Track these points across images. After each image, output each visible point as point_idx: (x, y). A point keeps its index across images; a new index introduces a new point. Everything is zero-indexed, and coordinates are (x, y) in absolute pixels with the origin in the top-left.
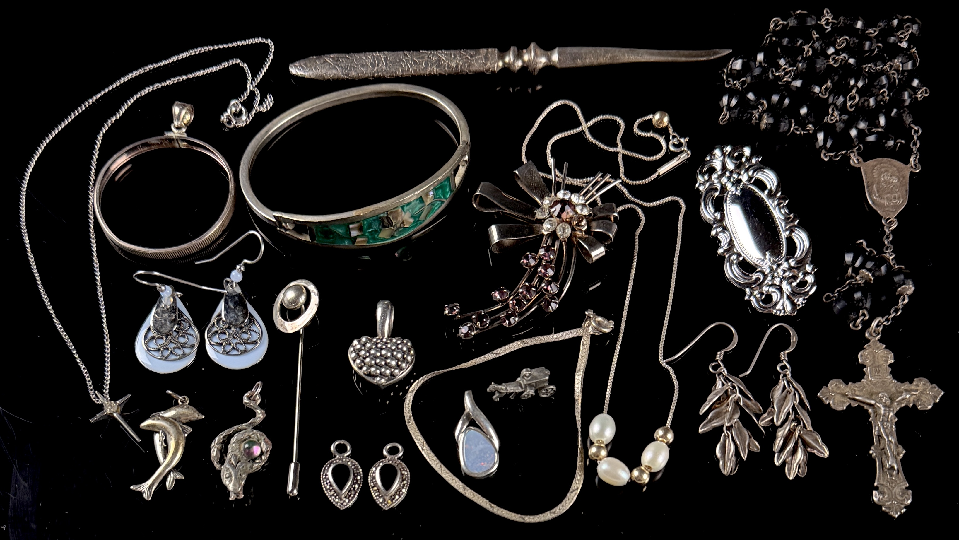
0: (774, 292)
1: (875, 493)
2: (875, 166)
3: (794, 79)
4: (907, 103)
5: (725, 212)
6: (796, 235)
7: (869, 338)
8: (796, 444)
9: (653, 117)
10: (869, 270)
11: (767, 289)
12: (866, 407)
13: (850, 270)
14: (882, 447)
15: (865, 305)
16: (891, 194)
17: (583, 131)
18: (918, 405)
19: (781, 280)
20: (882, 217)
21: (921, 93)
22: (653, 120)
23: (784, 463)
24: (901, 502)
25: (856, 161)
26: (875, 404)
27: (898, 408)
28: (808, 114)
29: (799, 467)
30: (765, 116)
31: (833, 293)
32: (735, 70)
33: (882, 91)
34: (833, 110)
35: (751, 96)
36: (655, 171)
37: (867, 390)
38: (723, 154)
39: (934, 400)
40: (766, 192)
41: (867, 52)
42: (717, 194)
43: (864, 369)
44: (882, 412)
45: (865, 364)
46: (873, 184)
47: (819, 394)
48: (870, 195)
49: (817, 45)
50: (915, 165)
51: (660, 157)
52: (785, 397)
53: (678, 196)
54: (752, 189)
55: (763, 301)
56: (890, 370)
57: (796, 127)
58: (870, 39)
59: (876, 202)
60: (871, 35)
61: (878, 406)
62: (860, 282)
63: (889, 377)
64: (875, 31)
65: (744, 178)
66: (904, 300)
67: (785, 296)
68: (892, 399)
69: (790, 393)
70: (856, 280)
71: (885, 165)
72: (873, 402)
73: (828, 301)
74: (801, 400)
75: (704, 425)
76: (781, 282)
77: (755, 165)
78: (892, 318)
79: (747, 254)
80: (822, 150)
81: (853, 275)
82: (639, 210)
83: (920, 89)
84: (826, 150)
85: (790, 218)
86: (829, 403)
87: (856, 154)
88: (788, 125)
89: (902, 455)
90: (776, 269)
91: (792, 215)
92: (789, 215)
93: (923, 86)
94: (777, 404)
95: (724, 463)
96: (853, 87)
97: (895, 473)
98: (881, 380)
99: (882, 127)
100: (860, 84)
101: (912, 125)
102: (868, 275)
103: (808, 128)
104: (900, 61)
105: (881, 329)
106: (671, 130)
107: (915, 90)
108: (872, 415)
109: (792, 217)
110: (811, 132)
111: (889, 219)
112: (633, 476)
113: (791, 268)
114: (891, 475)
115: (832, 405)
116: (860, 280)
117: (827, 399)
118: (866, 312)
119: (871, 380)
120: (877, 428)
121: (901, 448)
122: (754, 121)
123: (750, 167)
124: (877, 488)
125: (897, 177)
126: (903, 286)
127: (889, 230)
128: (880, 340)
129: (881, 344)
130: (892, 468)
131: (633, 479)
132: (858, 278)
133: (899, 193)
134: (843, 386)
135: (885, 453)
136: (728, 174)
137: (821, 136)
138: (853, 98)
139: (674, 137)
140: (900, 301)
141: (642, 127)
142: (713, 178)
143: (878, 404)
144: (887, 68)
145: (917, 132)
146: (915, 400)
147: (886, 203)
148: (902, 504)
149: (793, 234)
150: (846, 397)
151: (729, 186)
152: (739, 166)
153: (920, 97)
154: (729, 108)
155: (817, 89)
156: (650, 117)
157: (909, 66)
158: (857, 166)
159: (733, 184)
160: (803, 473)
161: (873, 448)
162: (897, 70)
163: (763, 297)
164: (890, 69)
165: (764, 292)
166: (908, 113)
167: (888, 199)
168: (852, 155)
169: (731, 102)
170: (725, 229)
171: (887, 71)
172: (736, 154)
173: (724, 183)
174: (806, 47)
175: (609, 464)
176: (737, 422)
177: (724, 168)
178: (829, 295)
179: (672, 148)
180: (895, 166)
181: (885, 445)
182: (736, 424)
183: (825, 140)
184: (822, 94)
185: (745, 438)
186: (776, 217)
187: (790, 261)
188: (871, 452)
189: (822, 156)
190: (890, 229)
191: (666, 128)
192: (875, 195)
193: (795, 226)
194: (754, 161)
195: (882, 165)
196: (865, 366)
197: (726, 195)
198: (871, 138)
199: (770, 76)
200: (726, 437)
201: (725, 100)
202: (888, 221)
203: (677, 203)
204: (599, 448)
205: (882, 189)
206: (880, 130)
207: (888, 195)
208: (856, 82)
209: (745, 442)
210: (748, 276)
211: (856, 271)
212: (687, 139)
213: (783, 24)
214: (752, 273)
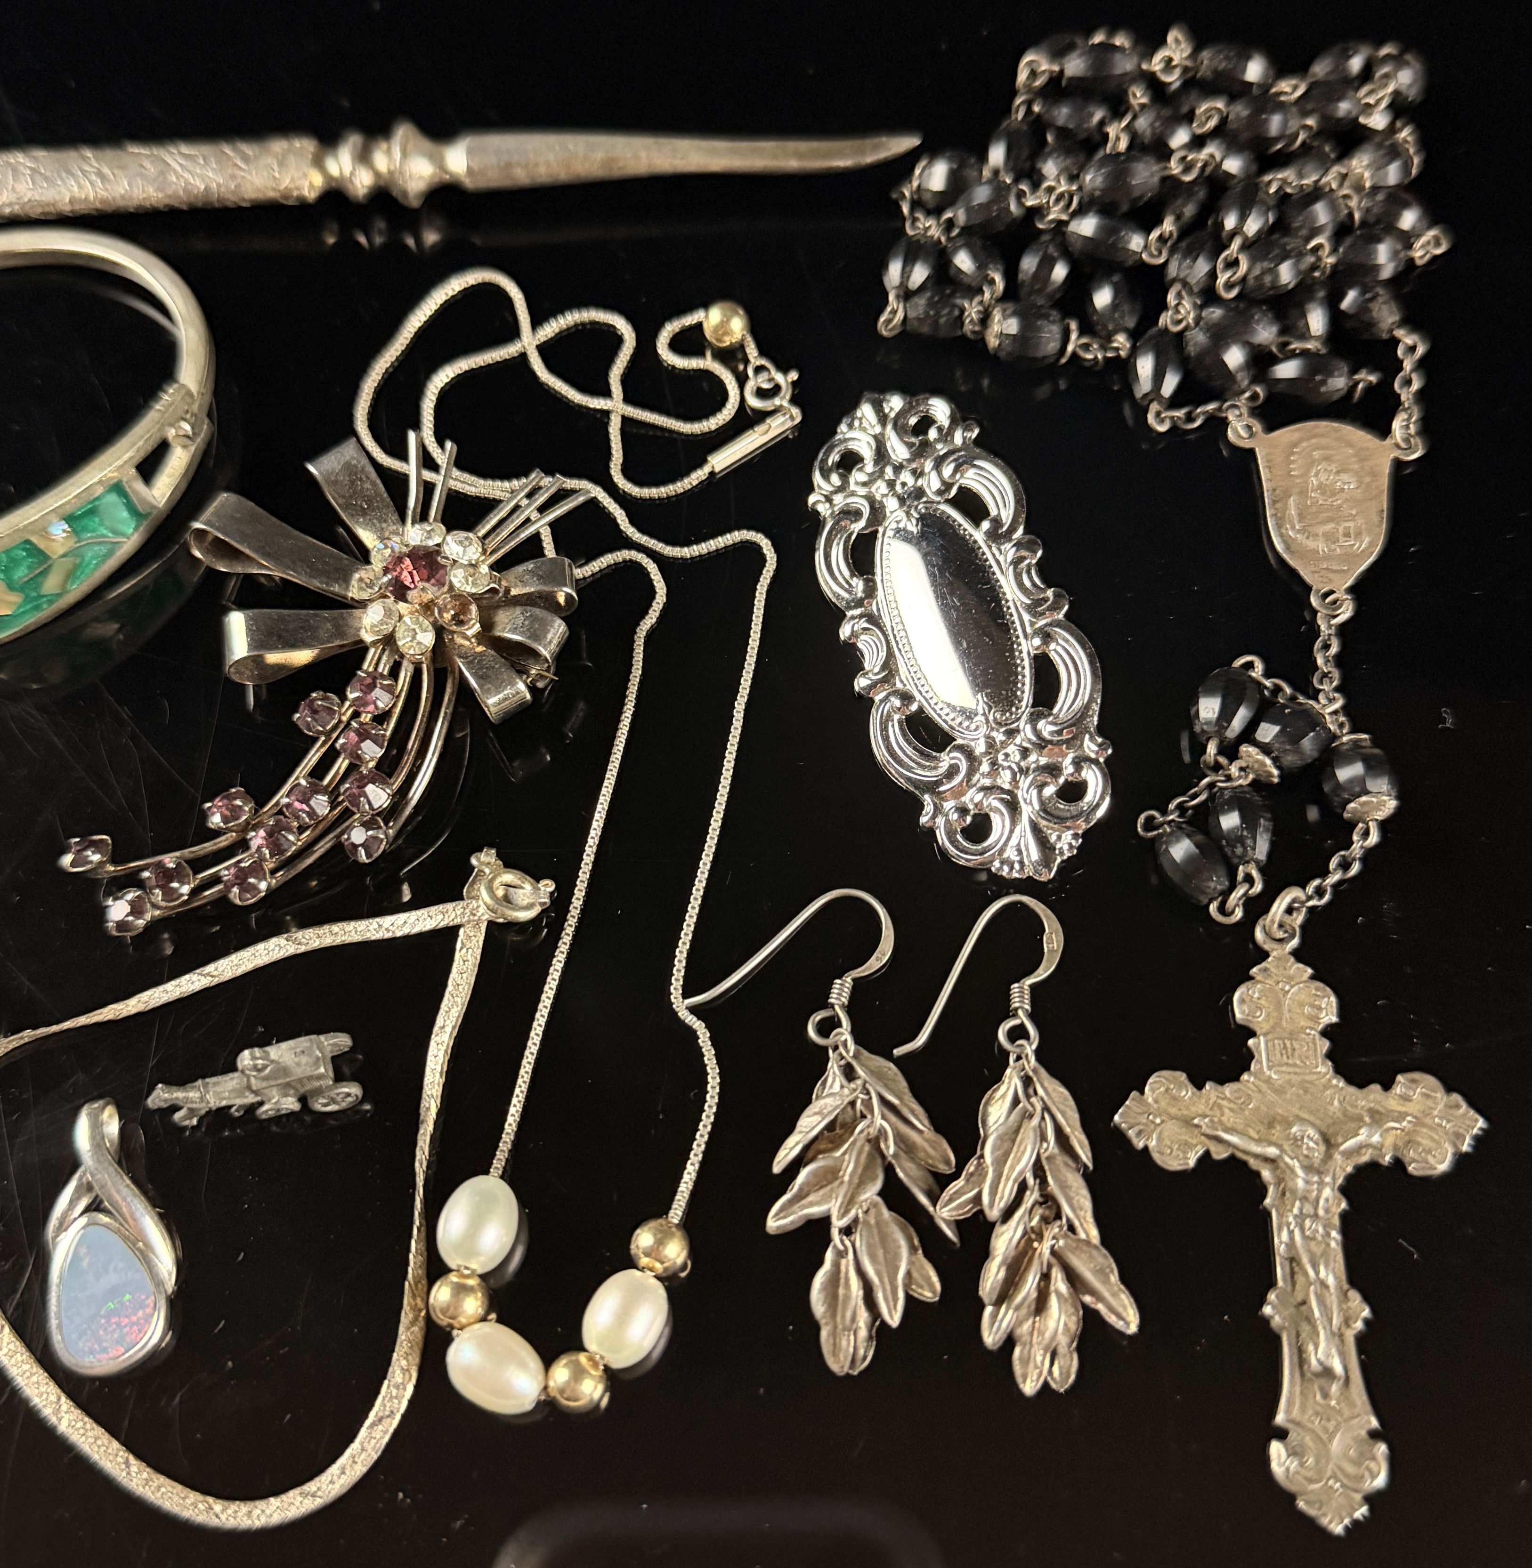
0: (997, 810)
1: (1276, 1448)
2: (1295, 445)
3: (1081, 212)
4: (1387, 273)
5: (878, 578)
6: (1059, 649)
7: (1266, 947)
8: (1046, 1277)
9: (707, 317)
10: (1266, 749)
11: (979, 797)
12: (1253, 1163)
13: (1212, 749)
14: (1299, 1298)
15: (1250, 852)
16: (1338, 524)
17: (523, 357)
18: (1406, 1160)
19: (1014, 775)
20: (1308, 589)
21: (1423, 246)
22: (705, 325)
23: (1010, 1342)
24: (1353, 1481)
25: (1243, 433)
26: (1280, 1157)
27: (1349, 1169)
28: (1115, 306)
29: (1054, 1355)
30: (997, 315)
31: (1164, 812)
32: (929, 190)
33: (1313, 243)
34: (1179, 295)
35: (963, 261)
36: (703, 462)
37: (1257, 1109)
38: (883, 419)
39: (1455, 1146)
40: (986, 525)
41: (1276, 140)
42: (858, 527)
43: (1251, 1042)
44: (1300, 1183)
45: (1251, 1026)
46: (1287, 495)
47: (1116, 1118)
48: (1279, 526)
49: (1143, 123)
50: (1407, 440)
51: (721, 423)
52: (1017, 1131)
53: (758, 530)
54: (949, 517)
55: (965, 832)
56: (1325, 1045)
57: (1084, 340)
58: (1281, 107)
59: (1294, 547)
60: (1282, 98)
61: (1286, 1164)
62: (1241, 782)
63: (1325, 1068)
64: (1295, 88)
65: (932, 483)
66: (1366, 834)
67: (1024, 822)
68: (1329, 1142)
69: (1031, 1116)
70: (1229, 778)
71: (1323, 441)
72: (1272, 1151)
73: (1150, 834)
74: (1062, 1139)
75: (782, 1209)
76: (1014, 781)
77: (959, 450)
78: (1336, 886)
79: (928, 696)
80: (1151, 401)
81: (1222, 760)
82: (652, 568)
83: (1419, 236)
84: (1160, 403)
85: (1045, 600)
86: (1146, 1148)
87: (1244, 410)
88: (1058, 336)
89: (1359, 1325)
90: (1004, 745)
91: (1050, 593)
92: (1043, 591)
93: (1429, 227)
94: (994, 1149)
95: (834, 1334)
96: (1233, 234)
97: (1335, 1388)
98: (1297, 1079)
99: (1317, 338)
100: (1253, 226)
101: (1399, 333)
102: (1264, 764)
103: (1115, 345)
104: (1365, 163)
105: (1299, 918)
106: (752, 351)
107: (1407, 239)
108: (1271, 1190)
109: (1051, 598)
110: (1123, 353)
111: (1332, 592)
112: (551, 1384)
113: (1042, 744)
114: (1326, 1395)
115: (1156, 1156)
116: (1240, 777)
117: (1139, 1133)
118: (1255, 873)
119: (1270, 1077)
120: (1285, 1236)
121: (1355, 1297)
122: (968, 328)
123: (946, 455)
124: (1282, 1434)
125: (1356, 473)
126: (1364, 799)
127: (1330, 627)
128: (1298, 955)
129: (1301, 966)
130: (1327, 1373)
131: (553, 1393)
132: (1234, 770)
133: (1360, 521)
134: (1188, 1092)
135: (1309, 1319)
136: (889, 472)
137: (1145, 366)
138: (1233, 264)
139: (759, 369)
140: (1355, 838)
141: (679, 344)
142: (852, 480)
143: (1287, 1159)
144: (1329, 183)
145: (1412, 349)
146: (1400, 1144)
147: (1321, 546)
148: (1356, 1491)
149: (1053, 646)
150: (1196, 1131)
151: (891, 504)
152: (922, 450)
153: (1422, 257)
154: (907, 295)
155: (1136, 242)
156: (697, 316)
157: (1393, 174)
158: (1246, 444)
159: (902, 500)
160: (1065, 1375)
161: (1272, 1296)
162: (1359, 188)
163: (969, 819)
164: (1341, 185)
165: (971, 807)
166: (1385, 303)
167: (1330, 538)
168: (1231, 416)
169: (909, 277)
170: (874, 620)
171: (1332, 190)
172: (913, 421)
173: (878, 497)
174: (1112, 130)
175: (484, 1344)
176: (875, 1205)
177: (881, 455)
178: (1153, 818)
179: (753, 402)
180: (1350, 445)
181: (1308, 1295)
182: (873, 1212)
183: (1158, 377)
184: (1151, 255)
185: (897, 1257)
186: (1009, 596)
187: (1041, 725)
188: (1267, 1310)
189: (1151, 419)
190: (1334, 622)
191: (741, 347)
192: (1293, 528)
193: (1058, 624)
194: (958, 438)
195: (1313, 441)
196: (1253, 1034)
197: (881, 529)
198: (1287, 370)
199: (1013, 207)
200: (841, 1254)
201: (894, 270)
202: (1329, 599)
203: (755, 548)
204: (461, 1290)
205: (1314, 509)
206: (1310, 345)
207: (1329, 527)
208: (1243, 219)
209: (897, 1269)
210: (928, 757)
211: (1230, 751)
212: (794, 376)
213: (1052, 72)
214: (941, 751)
